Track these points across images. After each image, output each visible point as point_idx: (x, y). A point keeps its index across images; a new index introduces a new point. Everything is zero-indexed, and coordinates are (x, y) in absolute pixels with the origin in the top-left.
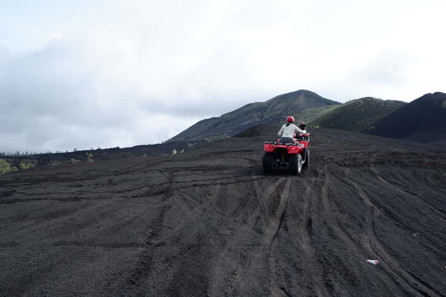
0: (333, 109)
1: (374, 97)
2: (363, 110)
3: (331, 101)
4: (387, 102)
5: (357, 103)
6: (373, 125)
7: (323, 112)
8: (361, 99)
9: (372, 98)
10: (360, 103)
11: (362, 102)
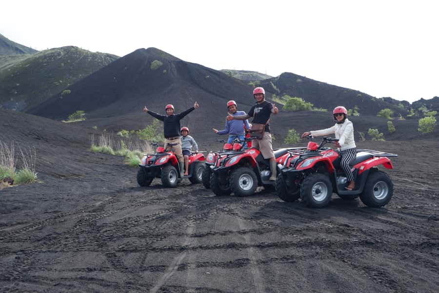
0: (22, 60)
1: (79, 47)
2: (63, 64)
3: (24, 47)
4: (95, 55)
5: (56, 54)
6: (68, 89)
7: (7, 64)
8: (62, 48)
9: (76, 48)
10: (59, 54)
11: (62, 53)
